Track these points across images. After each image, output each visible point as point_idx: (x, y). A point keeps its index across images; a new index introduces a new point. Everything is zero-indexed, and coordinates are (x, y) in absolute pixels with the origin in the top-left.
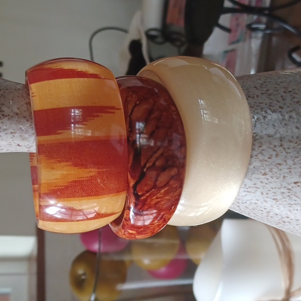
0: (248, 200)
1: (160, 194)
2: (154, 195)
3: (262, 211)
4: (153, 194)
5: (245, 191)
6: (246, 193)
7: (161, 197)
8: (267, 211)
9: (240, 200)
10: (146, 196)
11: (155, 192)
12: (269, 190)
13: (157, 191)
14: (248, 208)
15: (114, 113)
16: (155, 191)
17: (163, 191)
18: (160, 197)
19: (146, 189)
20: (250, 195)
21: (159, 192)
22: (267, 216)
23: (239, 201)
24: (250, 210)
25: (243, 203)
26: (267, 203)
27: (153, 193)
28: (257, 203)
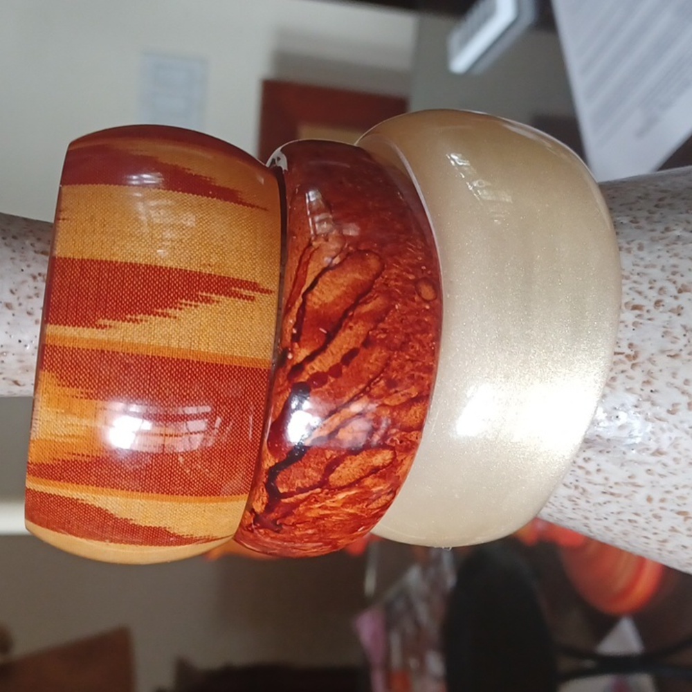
0: (612, 513)
1: (333, 502)
2: (316, 501)
3: (646, 537)
4: (314, 497)
5: (604, 493)
6: (608, 497)
7: (334, 508)
8: (661, 539)
9: (590, 511)
10: (297, 499)
11: (321, 495)
12: (668, 492)
13: (327, 494)
14: (611, 531)
15: (252, 299)
16: (321, 492)
17: (341, 496)
18: (331, 507)
19: (300, 485)
20: (618, 502)
21: (332, 498)
22: (659, 549)
23: (588, 515)
24: (615, 534)
25: (600, 520)
26: (660, 521)
27: (316, 496)
28: (635, 522)
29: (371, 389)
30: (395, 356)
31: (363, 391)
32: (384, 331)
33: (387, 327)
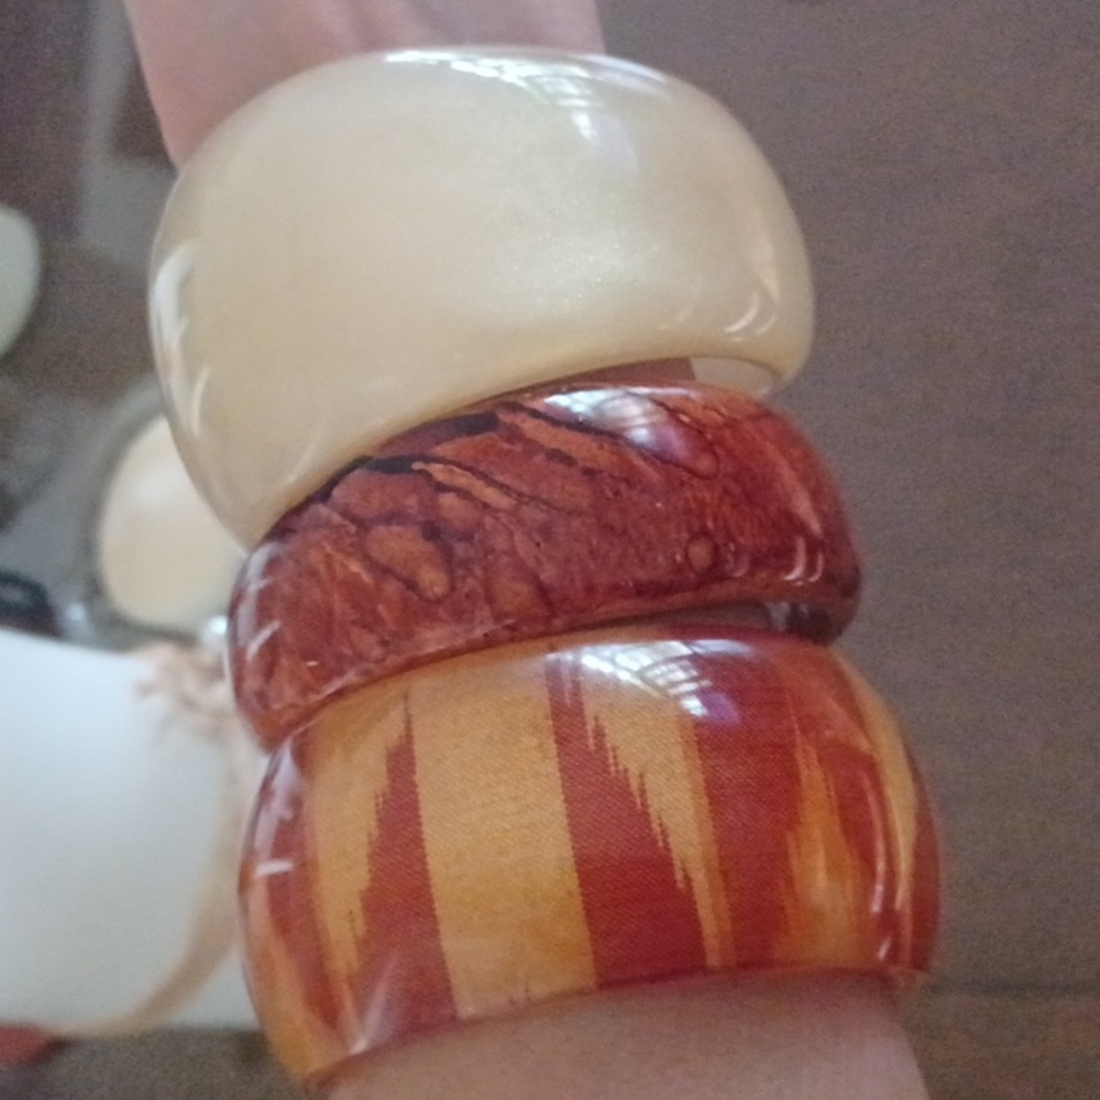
1: (342, 564)
2: (336, 542)
4: (340, 534)
11: (347, 538)
13: (351, 544)
16: (351, 536)
17: (355, 567)
19: (352, 503)
21: (347, 555)
27: (343, 534)
29: (527, 504)
30: (588, 521)
31: (520, 495)
32: (617, 493)
33: (625, 496)
